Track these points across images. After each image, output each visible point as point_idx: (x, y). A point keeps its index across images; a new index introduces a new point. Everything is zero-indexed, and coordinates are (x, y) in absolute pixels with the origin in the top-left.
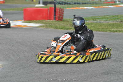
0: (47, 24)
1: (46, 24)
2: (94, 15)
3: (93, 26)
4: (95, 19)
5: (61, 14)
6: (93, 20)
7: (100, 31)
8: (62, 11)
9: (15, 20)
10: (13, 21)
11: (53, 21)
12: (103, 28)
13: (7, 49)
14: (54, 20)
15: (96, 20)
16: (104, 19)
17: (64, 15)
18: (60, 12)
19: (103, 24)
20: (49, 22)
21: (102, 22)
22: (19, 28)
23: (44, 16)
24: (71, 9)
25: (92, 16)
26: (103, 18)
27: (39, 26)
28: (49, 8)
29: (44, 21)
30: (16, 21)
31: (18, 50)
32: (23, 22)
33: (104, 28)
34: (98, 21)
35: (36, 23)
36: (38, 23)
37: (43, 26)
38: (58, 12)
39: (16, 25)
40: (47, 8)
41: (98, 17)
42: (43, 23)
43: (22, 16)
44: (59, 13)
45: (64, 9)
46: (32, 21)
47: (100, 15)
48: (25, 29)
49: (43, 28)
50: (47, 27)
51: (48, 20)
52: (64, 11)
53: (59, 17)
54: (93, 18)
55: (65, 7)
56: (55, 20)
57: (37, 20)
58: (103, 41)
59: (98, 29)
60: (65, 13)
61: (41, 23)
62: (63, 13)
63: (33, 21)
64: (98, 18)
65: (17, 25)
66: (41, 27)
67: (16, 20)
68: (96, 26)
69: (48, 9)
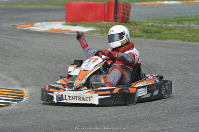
0: (103, 29)
1: (101, 27)
2: (180, 14)
3: (177, 32)
4: (182, 21)
5: (126, 12)
6: (178, 23)
7: (189, 41)
8: (127, 7)
9: (51, 21)
10: (48, 23)
11: (113, 23)
12: (193, 36)
13: (38, 67)
14: (114, 21)
15: (184, 22)
16: (196, 22)
17: (131, 13)
18: (124, 9)
19: (194, 30)
20: (107, 24)
21: (193, 25)
22: (58, 34)
23: (98, 15)
24: (143, 5)
25: (175, 16)
26: (194, 20)
27: (89, 31)
28: (106, 2)
29: (99, 24)
30: (53, 23)
31: (56, 69)
32: (64, 24)
33: (195, 36)
34: (186, 24)
35: (85, 26)
36: (89, 26)
37: (97, 31)
38: (122, 9)
39: (53, 30)
40: (103, 3)
41: (185, 18)
42: (96, 26)
43: (63, 15)
44: (122, 11)
45: (131, 4)
46: (78, 23)
47: (189, 15)
48: (67, 35)
49: (96, 35)
50: (103, 33)
51: (105, 21)
52: (132, 7)
53: (123, 17)
54: (178, 19)
55: (133, 2)
56: (116, 21)
57: (86, 21)
58: (194, 57)
59: (185, 37)
60: (132, 10)
61: (93, 27)
62: (129, 11)
63: (80, 23)
64: (186, 20)
65: (55, 28)
66: (93, 33)
67: (54, 21)
68: (182, 32)
69: (105, 4)
